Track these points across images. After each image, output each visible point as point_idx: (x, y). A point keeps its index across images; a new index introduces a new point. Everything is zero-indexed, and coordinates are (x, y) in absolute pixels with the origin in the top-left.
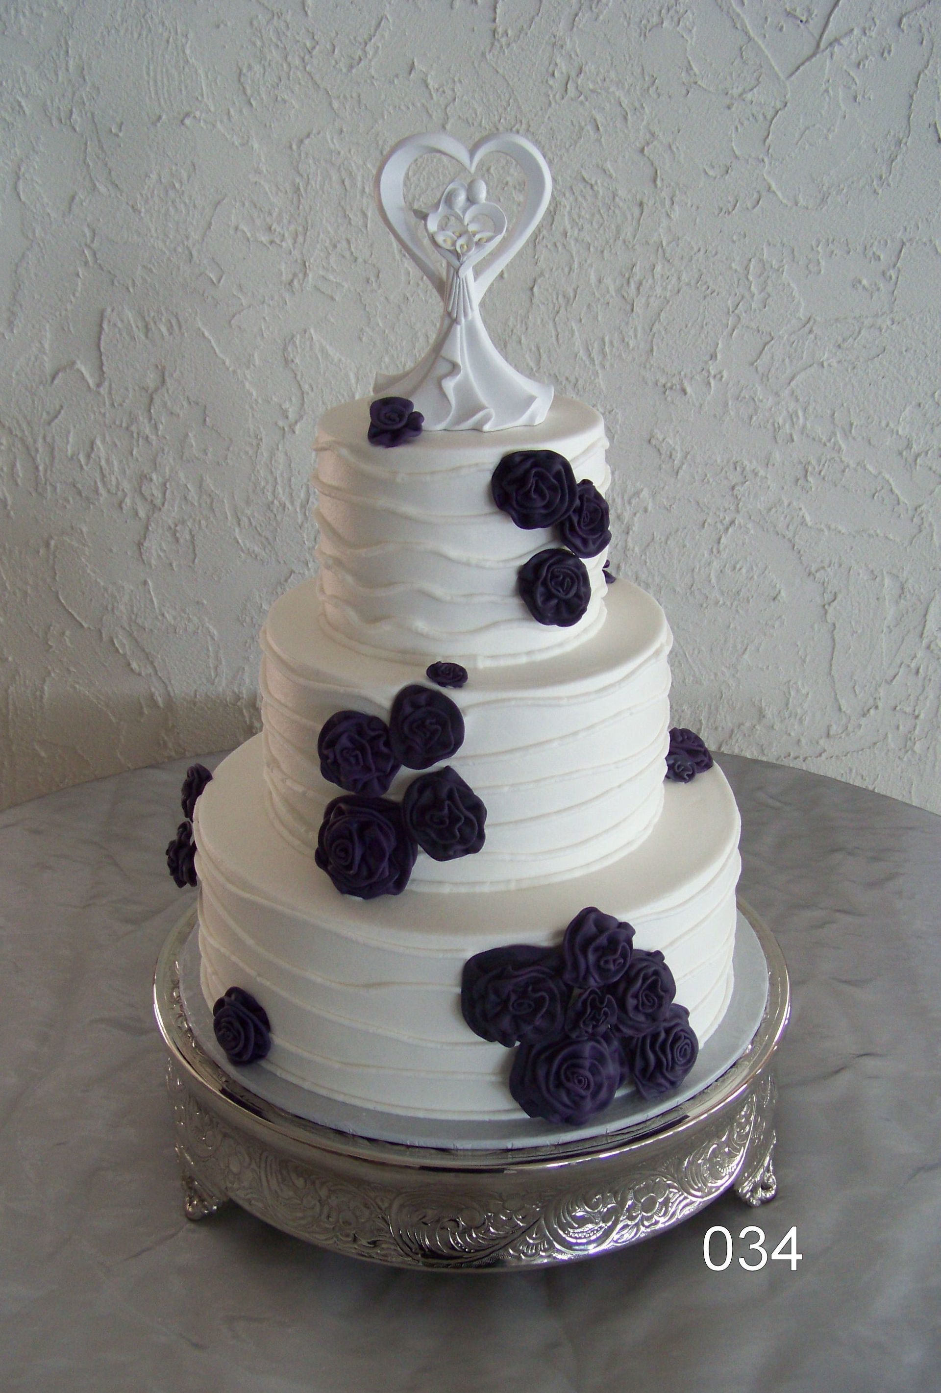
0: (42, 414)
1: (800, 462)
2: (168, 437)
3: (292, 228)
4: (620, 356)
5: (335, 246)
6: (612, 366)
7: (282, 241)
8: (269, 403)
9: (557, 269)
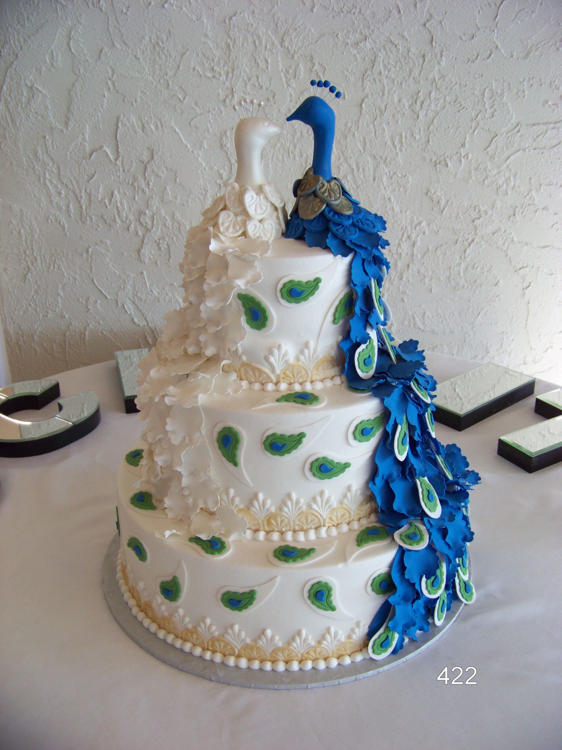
0: (84, 176)
1: (511, 207)
2: (155, 190)
3: (226, 68)
4: (411, 144)
5: (250, 80)
6: (406, 150)
7: (220, 77)
8: (212, 170)
9: (375, 94)
